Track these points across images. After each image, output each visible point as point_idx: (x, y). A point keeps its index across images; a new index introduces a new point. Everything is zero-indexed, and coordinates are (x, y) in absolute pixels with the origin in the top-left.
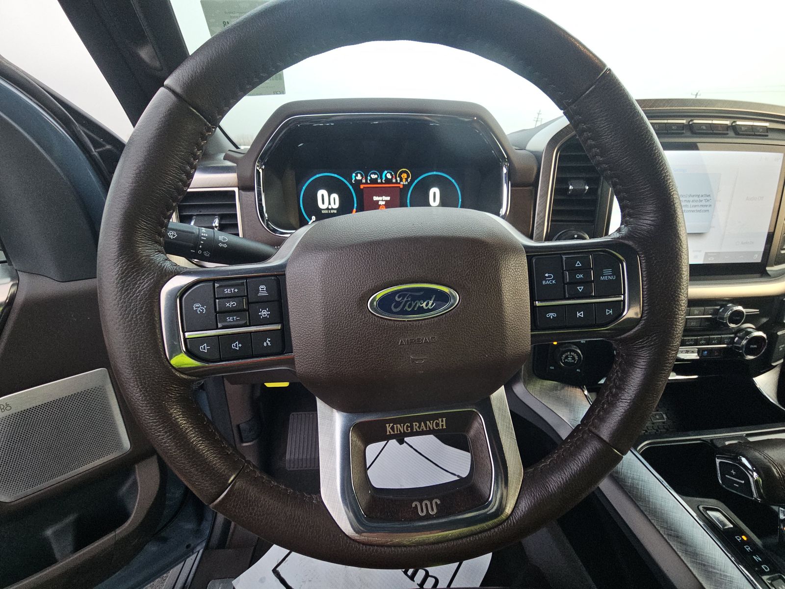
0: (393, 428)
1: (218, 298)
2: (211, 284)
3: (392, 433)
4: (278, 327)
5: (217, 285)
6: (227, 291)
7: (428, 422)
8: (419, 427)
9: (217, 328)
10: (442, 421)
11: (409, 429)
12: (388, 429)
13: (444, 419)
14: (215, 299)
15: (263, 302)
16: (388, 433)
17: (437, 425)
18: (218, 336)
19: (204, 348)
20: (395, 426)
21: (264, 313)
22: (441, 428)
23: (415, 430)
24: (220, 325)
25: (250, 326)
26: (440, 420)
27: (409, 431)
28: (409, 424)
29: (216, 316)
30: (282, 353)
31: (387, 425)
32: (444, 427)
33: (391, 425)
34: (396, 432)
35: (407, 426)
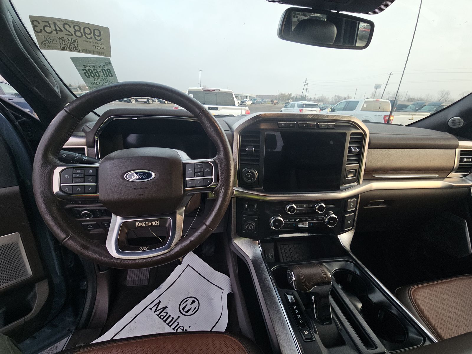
0: (138, 224)
1: (74, 173)
2: (72, 169)
3: (138, 226)
4: (94, 184)
5: (74, 169)
6: (78, 171)
7: (152, 222)
8: (149, 224)
9: (73, 183)
10: (157, 222)
11: (145, 224)
12: (137, 224)
13: (158, 221)
14: (73, 173)
15: (90, 176)
16: (137, 226)
17: (156, 223)
18: (73, 186)
19: (67, 190)
20: (139, 223)
21: (90, 179)
22: (157, 224)
23: (147, 225)
24: (74, 182)
25: (84, 183)
26: (157, 221)
27: (145, 225)
28: (145, 223)
29: (73, 179)
30: (96, 193)
31: (136, 223)
32: (158, 224)
33: (138, 223)
34: (140, 226)
35: (144, 224)
